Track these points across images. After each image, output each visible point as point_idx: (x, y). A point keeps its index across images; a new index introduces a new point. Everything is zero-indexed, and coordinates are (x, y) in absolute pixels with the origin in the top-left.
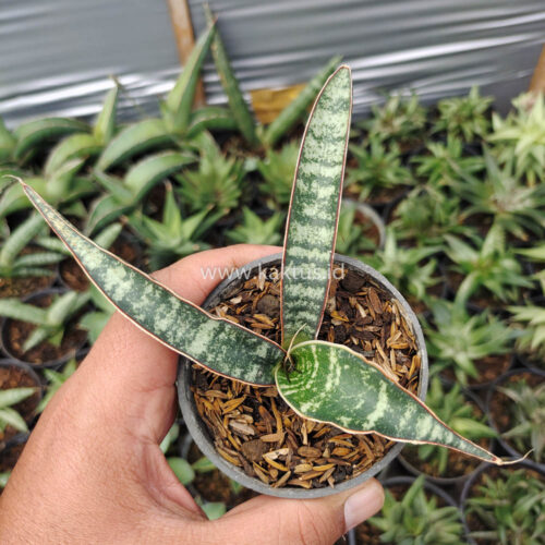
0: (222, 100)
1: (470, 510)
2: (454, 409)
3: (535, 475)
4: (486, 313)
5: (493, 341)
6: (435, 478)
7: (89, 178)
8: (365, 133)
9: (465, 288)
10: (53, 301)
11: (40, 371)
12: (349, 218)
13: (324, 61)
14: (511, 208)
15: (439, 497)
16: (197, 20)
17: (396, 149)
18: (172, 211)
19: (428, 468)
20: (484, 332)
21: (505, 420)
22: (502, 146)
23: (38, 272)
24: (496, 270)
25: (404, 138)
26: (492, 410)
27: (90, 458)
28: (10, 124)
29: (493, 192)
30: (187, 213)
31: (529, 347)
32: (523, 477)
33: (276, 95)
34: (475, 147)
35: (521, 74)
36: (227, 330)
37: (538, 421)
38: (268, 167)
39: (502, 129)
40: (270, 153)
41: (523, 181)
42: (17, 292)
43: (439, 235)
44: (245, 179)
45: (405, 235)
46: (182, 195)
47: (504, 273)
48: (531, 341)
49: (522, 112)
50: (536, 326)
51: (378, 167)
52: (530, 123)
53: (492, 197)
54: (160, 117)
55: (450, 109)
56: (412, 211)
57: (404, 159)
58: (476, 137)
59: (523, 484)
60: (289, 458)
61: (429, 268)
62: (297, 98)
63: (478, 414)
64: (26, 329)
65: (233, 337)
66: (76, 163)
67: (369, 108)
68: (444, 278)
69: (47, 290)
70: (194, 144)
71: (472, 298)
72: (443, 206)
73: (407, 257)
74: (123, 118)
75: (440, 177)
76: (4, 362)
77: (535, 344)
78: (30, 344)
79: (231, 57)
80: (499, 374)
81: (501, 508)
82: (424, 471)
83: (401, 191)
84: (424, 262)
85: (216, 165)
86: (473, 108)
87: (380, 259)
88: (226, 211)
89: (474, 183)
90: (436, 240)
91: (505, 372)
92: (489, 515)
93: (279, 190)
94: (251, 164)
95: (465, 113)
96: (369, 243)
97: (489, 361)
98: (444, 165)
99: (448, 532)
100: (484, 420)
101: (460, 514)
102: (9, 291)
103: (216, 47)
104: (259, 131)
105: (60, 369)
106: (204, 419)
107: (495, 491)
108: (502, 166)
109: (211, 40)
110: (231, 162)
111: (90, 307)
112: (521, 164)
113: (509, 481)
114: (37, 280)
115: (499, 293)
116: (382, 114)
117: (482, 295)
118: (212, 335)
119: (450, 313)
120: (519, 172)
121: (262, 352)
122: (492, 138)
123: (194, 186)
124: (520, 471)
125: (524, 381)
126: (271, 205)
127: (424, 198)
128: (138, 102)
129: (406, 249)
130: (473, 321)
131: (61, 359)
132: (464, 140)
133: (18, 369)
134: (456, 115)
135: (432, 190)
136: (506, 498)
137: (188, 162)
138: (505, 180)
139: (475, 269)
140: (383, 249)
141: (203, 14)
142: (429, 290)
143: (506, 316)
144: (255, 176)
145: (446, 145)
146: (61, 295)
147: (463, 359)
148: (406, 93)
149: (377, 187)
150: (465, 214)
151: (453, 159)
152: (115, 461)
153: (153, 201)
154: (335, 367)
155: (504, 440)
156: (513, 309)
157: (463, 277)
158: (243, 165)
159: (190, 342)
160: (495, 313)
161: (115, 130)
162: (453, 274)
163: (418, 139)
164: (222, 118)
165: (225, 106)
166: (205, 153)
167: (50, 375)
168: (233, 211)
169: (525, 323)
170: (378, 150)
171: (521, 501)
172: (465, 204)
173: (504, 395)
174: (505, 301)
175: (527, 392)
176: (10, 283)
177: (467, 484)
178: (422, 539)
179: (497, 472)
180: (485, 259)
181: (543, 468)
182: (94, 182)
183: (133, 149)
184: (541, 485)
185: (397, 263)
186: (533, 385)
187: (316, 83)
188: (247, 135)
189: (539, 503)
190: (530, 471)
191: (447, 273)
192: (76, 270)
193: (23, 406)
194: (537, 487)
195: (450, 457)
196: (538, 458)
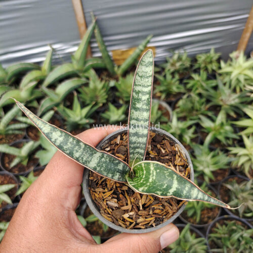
0: (99, 55)
1: (211, 239)
3: (240, 223)
4: (218, 150)
5: (221, 163)
6: (195, 225)
7: (40, 90)
8: (163, 69)
9: (208, 139)
10: (24, 145)
11: (17, 177)
12: (156, 107)
13: (145, 37)
14: (229, 103)
15: (196, 233)
16: (88, 19)
17: (177, 77)
18: (77, 104)
19: (192, 220)
20: (217, 159)
21: (226, 198)
22: (225, 75)
23: (17, 132)
24: (222, 131)
25: (181, 72)
26: (220, 194)
28: (4, 66)
29: (221, 96)
30: (83, 105)
31: (237, 165)
32: (234, 224)
33: (123, 52)
34: (212, 76)
35: (233, 43)
36: (105, 157)
37: (241, 199)
38: (120, 85)
39: (225, 67)
40: (121, 79)
41: (234, 91)
42: (7, 141)
43: (197, 115)
44: (109, 91)
45: (181, 115)
46: (81, 98)
47: (226, 132)
48: (238, 163)
49: (234, 60)
50: (240, 156)
51: (169, 84)
52: (237, 65)
53: (220, 98)
54: (71, 63)
55: (202, 58)
56: (184, 105)
57: (181, 81)
58: (213, 71)
59: (234, 228)
60: (134, 216)
61: (192, 130)
62: (133, 54)
64: (11, 157)
65: (108, 160)
66: (34, 83)
67: (165, 58)
68: (199, 135)
69: (21, 140)
70: (86, 74)
71: (211, 143)
72: (198, 102)
73: (182, 125)
74: (54, 63)
75: (197, 89)
76: (2, 172)
77: (240, 164)
78: (13, 164)
79: (103, 35)
80: (224, 177)
81: (225, 238)
82: (190, 221)
83: (179, 95)
84: (190, 127)
85: (96, 84)
86: (212, 58)
87: (170, 126)
88: (101, 105)
89: (212, 92)
90: (195, 117)
91: (226, 177)
92: (219, 241)
93: (125, 95)
94: (112, 83)
95: (208, 60)
96: (165, 119)
97: (219, 172)
98: (199, 83)
99: (201, 249)
101: (206, 241)
102: (4, 141)
103: (96, 31)
104: (116, 69)
105: (27, 176)
107: (222, 231)
108: (225, 84)
109: (94, 28)
110: (103, 82)
111: (40, 148)
112: (234, 83)
113: (228, 226)
114: (16, 136)
115: (224, 141)
116: (171, 61)
117: (216, 142)
118: (99, 159)
119: (202, 150)
120: (233, 87)
121: (120, 167)
122: (220, 71)
123: (86, 93)
124: (233, 222)
125: (235, 181)
126: (121, 102)
127: (190, 99)
128: (61, 56)
129: (182, 121)
130: (212, 154)
131: (27, 171)
132: (208, 72)
133: (8, 176)
134: (204, 61)
135: (194, 95)
136: (227, 234)
137: (84, 83)
138: (226, 90)
139: (212, 130)
140: (171, 122)
141: (90, 16)
142: (192, 140)
143: (226, 152)
144: (114, 89)
145: (199, 75)
146: (27, 142)
147: (207, 171)
148: (182, 51)
149: (169, 94)
150: (208, 106)
151: (203, 81)
153: (68, 101)
156: (230, 148)
157: (208, 134)
158: (109, 84)
159: (89, 162)
160: (222, 150)
162: (203, 133)
163: (187, 72)
164: (99, 63)
165: (100, 57)
166: (91, 78)
167: (22, 178)
168: (104, 104)
169: (235, 155)
170: (169, 77)
171: (233, 235)
172: (208, 101)
173: (226, 187)
174: (226, 145)
175: (236, 186)
176: (4, 137)
177: (209, 227)
178: (189, 252)
179: (223, 222)
180: (217, 126)
181: (244, 220)
182: (42, 91)
183: (59, 77)
184: (242, 228)
185: (178, 128)
186: (239, 183)
187: (141, 47)
188: (110, 71)
189: (242, 236)
190: (238, 222)
191: (200, 133)
192: (34, 131)
193: (10, 192)
194: (240, 229)
195: (201, 215)
196: (241, 215)
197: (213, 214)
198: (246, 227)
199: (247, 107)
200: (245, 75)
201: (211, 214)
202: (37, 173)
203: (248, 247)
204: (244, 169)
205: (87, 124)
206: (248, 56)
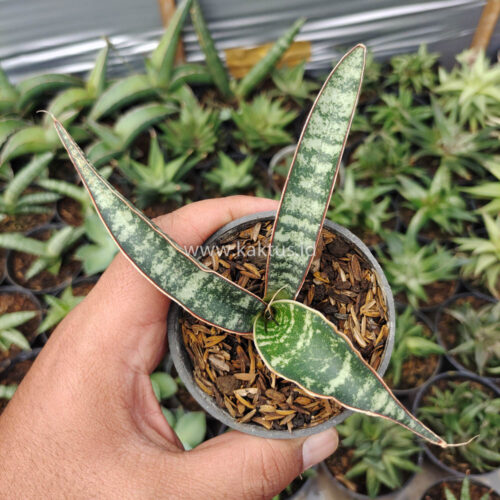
0: (200, 57)
1: (422, 417)
2: (407, 329)
3: (479, 387)
4: (435, 244)
5: (440, 269)
7: (83, 127)
9: (416, 222)
10: (52, 235)
11: (40, 297)
13: (290, 23)
14: (456, 151)
18: (156, 155)
20: (432, 260)
21: (452, 338)
22: (447, 97)
23: (38, 210)
24: (443, 206)
26: (440, 330)
27: (86, 381)
28: (14, 80)
29: (440, 137)
30: (169, 157)
31: (473, 273)
32: (468, 388)
33: (247, 53)
34: (423, 98)
35: (464, 33)
36: (215, 281)
37: (481, 339)
38: (240, 117)
39: (447, 82)
40: (243, 105)
41: (467, 127)
42: (20, 228)
43: (393, 175)
44: (220, 128)
45: (363, 175)
46: (165, 142)
47: (451, 208)
48: (474, 268)
49: (465, 67)
50: (479, 255)
52: (472, 76)
53: (439, 142)
54: (145, 73)
55: (402, 64)
56: (368, 155)
57: (361, 109)
58: (425, 89)
59: (468, 395)
61: (384, 205)
62: (266, 56)
63: (428, 334)
64: (28, 259)
65: (220, 288)
66: (71, 114)
68: (397, 214)
69: (46, 225)
71: (422, 231)
72: (396, 150)
73: (364, 195)
74: (112, 74)
75: (393, 124)
76: (8, 289)
77: (478, 271)
78: (32, 272)
79: (208, 19)
80: (446, 297)
81: (450, 417)
83: (359, 137)
84: (379, 199)
85: (195, 116)
86: (421, 64)
87: (340, 197)
88: (203, 156)
89: (423, 130)
90: (389, 180)
91: (452, 296)
92: (438, 422)
93: (251, 137)
94: (226, 114)
95: (415, 67)
97: (437, 286)
98: (397, 113)
99: (402, 437)
100: (433, 338)
102: (13, 226)
103: (195, 11)
104: (233, 85)
105: (58, 295)
106: (187, 349)
107: (443, 401)
108: (447, 115)
109: (190, 6)
110: (208, 112)
111: (84, 240)
112: (465, 112)
113: (456, 392)
114: (37, 217)
115: (446, 226)
117: (431, 229)
118: (201, 283)
119: (403, 244)
120: (463, 120)
122: (438, 90)
123: (175, 134)
124: (465, 384)
125: (468, 303)
126: (243, 150)
127: (379, 143)
128: (127, 60)
129: (363, 187)
130: (423, 251)
131: (59, 286)
132: (414, 92)
133: (21, 295)
134: (407, 70)
135: (386, 136)
136: (453, 406)
137: (170, 113)
138: (450, 127)
139: (424, 205)
140: (342, 188)
142: (384, 224)
143: (452, 247)
144: (229, 125)
145: (397, 96)
146: (59, 229)
147: (414, 285)
150: (415, 157)
151: (404, 108)
152: (107, 387)
153: (139, 148)
154: (308, 329)
155: (451, 355)
156: (458, 240)
157: (414, 212)
158: (219, 115)
159: (181, 288)
160: (442, 244)
161: (106, 85)
162: (405, 210)
163: (373, 91)
164: (199, 74)
165: (202, 63)
166: (184, 104)
167: (50, 300)
168: (210, 155)
169: (469, 253)
171: (466, 409)
172: (415, 148)
173: (451, 316)
174: (451, 233)
175: (472, 313)
176: (13, 219)
177: (419, 395)
178: (379, 443)
179: (445, 385)
180: (433, 196)
181: (486, 380)
182: (88, 130)
183: (122, 101)
184: (484, 395)
185: (356, 200)
186: (477, 307)
187: (283, 42)
188: (222, 89)
189: (483, 412)
190: (475, 384)
191: (400, 209)
192: (72, 208)
193: (26, 328)
194: (480, 397)
195: (403, 370)
196: (481, 371)
197: (427, 370)
198: (491, 394)
199: (492, 160)
200: (488, 96)
201: (421, 369)
202: (78, 289)
203: (495, 432)
204: (486, 280)
205: (177, 193)
206: (492, 60)
